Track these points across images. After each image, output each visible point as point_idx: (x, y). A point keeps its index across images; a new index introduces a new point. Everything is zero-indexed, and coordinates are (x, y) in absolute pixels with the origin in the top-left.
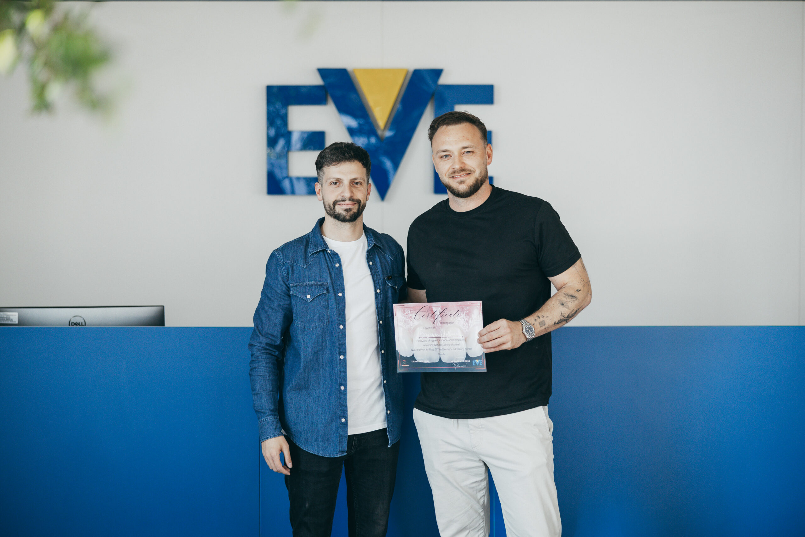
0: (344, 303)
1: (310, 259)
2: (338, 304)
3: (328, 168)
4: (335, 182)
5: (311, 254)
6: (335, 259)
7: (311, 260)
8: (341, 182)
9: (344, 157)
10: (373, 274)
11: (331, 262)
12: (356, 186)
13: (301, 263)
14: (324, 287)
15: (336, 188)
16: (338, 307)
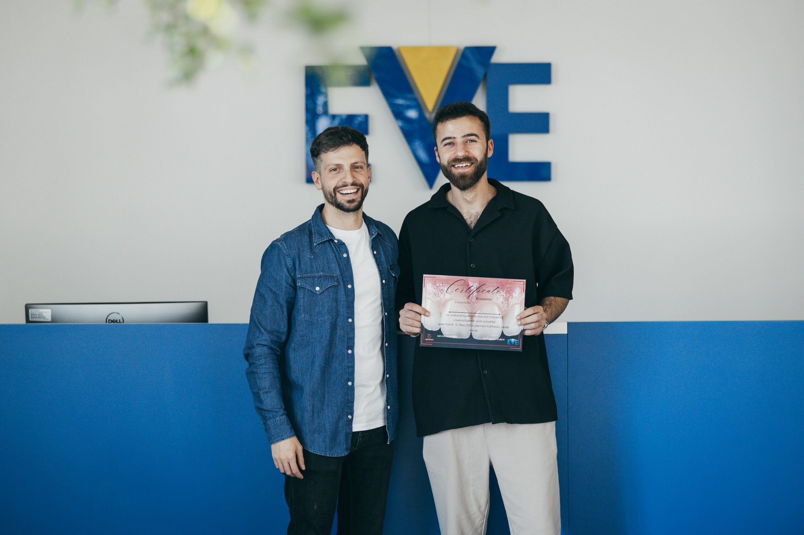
0: (353, 295)
1: (316, 249)
2: (347, 296)
3: (326, 154)
4: (335, 169)
5: (316, 244)
6: (341, 249)
7: (317, 251)
8: (342, 168)
9: (341, 141)
10: (378, 263)
11: (338, 252)
12: (357, 170)
13: (308, 253)
14: (334, 279)
15: (337, 175)
16: (348, 299)
